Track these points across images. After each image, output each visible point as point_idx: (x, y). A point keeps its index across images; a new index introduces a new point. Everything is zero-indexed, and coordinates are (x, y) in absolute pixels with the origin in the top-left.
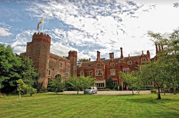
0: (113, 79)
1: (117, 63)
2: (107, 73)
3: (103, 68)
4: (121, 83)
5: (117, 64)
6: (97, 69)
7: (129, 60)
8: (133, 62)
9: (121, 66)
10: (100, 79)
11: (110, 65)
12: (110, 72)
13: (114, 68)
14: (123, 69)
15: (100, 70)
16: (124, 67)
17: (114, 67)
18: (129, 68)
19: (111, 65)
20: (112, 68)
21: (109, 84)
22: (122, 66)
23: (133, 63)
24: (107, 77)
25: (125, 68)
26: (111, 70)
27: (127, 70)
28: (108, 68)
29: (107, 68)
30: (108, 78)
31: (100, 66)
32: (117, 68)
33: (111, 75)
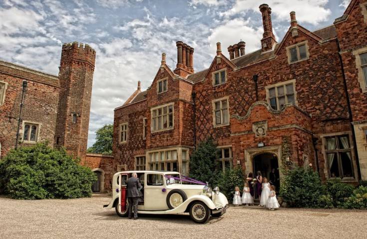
0: (220, 142)
1: (235, 69)
2: (199, 118)
3: (174, 97)
4: (243, 161)
5: (238, 72)
6: (156, 105)
7: (295, 37)
8: (317, 42)
9: (255, 78)
10: (165, 143)
11: (209, 83)
12: (209, 112)
13: (227, 92)
14: (267, 88)
16: (268, 78)
17: (224, 86)
18: (294, 81)
19: (214, 82)
20: (216, 95)
21: (198, 165)
22: (260, 78)
23: (315, 52)
24: (198, 134)
25: (276, 82)
26: (213, 101)
27: (286, 93)
28: (204, 97)
29: (198, 95)
30: (202, 137)
31: (165, 89)
32: (239, 92)
33: (214, 123)
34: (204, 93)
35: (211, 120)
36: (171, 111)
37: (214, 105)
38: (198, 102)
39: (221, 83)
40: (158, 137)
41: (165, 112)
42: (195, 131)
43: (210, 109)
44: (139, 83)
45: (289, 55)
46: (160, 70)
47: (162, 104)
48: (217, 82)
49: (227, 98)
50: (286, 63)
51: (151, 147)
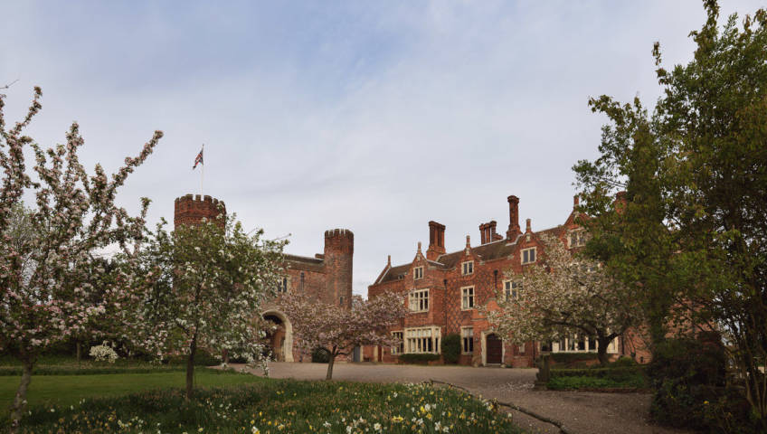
2: (449, 302)
5: (483, 266)
6: (413, 290)
7: (529, 242)
9: (496, 273)
10: (422, 323)
11: (460, 272)
12: (458, 297)
13: (473, 282)
14: (504, 281)
15: (421, 291)
16: (505, 273)
17: (471, 276)
19: (463, 272)
20: (464, 283)
22: (499, 273)
24: (448, 315)
26: (462, 289)
28: (454, 284)
29: (449, 282)
31: (421, 276)
32: (483, 282)
33: (462, 307)
34: (455, 280)
35: (459, 304)
36: (426, 295)
37: (462, 292)
38: (448, 288)
39: (468, 273)
40: (415, 317)
41: (421, 296)
42: (446, 312)
43: (459, 295)
44: (389, 257)
45: (522, 256)
46: (416, 258)
47: (418, 289)
48: (466, 272)
49: (473, 287)
50: (519, 263)
51: (408, 326)
